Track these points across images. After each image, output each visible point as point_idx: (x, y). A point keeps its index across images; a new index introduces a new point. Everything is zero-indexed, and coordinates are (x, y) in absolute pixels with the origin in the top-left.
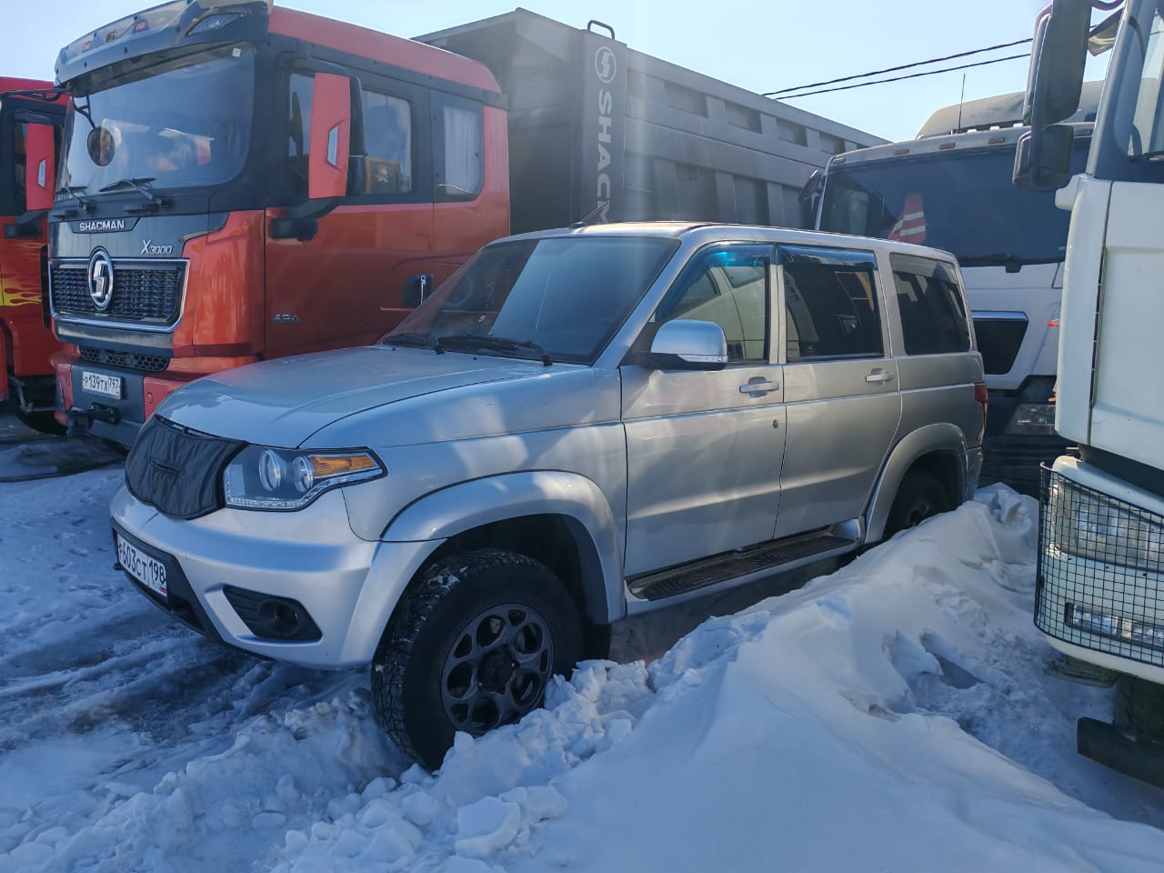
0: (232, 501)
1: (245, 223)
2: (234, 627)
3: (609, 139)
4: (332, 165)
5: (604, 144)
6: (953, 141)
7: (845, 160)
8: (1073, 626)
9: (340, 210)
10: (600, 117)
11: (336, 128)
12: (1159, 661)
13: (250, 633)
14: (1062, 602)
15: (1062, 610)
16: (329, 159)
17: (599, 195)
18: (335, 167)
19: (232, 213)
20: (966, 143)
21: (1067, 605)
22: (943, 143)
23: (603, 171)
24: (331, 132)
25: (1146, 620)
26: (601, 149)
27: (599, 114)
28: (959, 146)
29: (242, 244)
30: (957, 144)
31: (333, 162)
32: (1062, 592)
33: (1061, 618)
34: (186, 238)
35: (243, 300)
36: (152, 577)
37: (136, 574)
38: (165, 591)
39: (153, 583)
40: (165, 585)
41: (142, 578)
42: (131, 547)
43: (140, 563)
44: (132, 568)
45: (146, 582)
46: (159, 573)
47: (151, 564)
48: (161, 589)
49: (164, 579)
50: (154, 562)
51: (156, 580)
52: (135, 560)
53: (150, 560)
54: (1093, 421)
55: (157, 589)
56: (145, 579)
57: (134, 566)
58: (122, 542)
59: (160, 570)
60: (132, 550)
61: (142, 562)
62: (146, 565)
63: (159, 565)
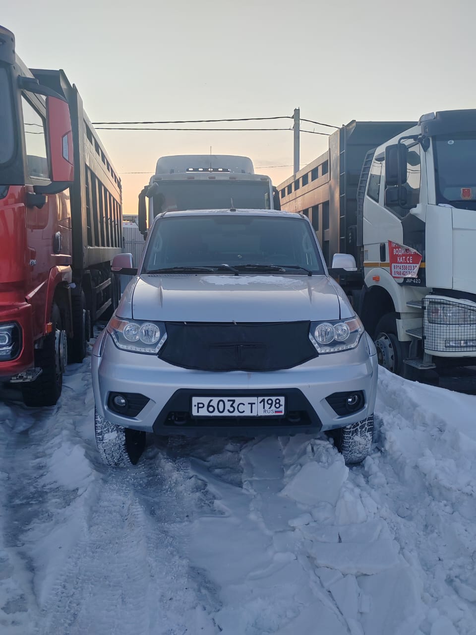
4: (66, 160)
8: (448, 347)
19: (10, 187)
24: (64, 138)
25: (468, 339)
28: (217, 178)
33: (444, 345)
36: (264, 408)
37: (236, 414)
38: (281, 412)
39: (265, 411)
40: (282, 408)
41: (247, 413)
42: (225, 399)
43: (244, 405)
44: (228, 412)
45: (254, 414)
46: (274, 403)
47: (263, 400)
48: (276, 412)
49: (280, 405)
50: (266, 398)
51: (270, 408)
52: (235, 405)
53: (260, 399)
54: (454, 281)
55: (271, 414)
56: (252, 412)
57: (232, 409)
58: (205, 400)
59: (275, 401)
60: (229, 401)
61: (249, 404)
62: (254, 404)
63: (274, 398)
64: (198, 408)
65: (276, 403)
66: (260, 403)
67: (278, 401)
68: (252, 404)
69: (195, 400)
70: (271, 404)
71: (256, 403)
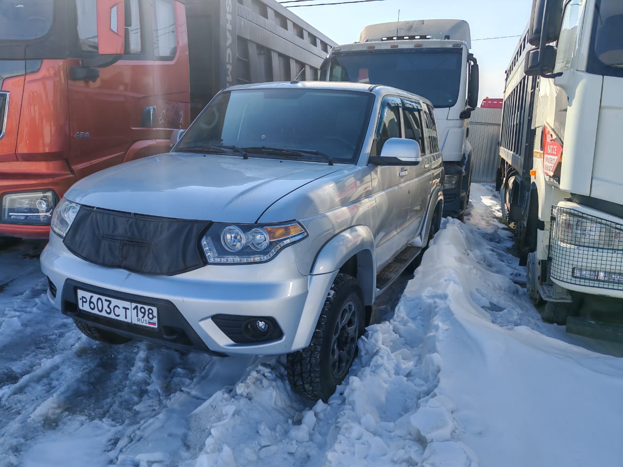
0: (212, 260)
1: (51, 69)
2: (220, 340)
3: (231, 27)
4: (114, 32)
5: (229, 30)
6: (397, 44)
7: (340, 49)
8: (576, 277)
9: (120, 63)
10: (227, 14)
11: (116, 7)
12: (621, 288)
13: (232, 342)
14: (571, 266)
15: (571, 270)
16: (112, 28)
17: (227, 61)
18: (117, 34)
19: (44, 61)
20: (403, 45)
21: (573, 269)
22: (393, 45)
23: (229, 47)
24: (112, 10)
25: (612, 271)
26: (228, 34)
27: (227, 12)
28: (400, 47)
29: (50, 84)
30: (399, 45)
31: (115, 30)
32: (571, 262)
33: (570, 274)
34: (5, 76)
35: (52, 124)
36: (137, 316)
37: (112, 316)
38: (154, 324)
39: (139, 320)
40: (155, 320)
41: (122, 318)
42: (103, 298)
43: (119, 308)
44: (105, 312)
45: (128, 320)
46: (147, 313)
47: (136, 307)
48: (150, 323)
49: (153, 317)
50: (140, 306)
51: (143, 317)
52: (112, 306)
53: (134, 305)
54: (593, 185)
55: (144, 324)
56: (126, 318)
57: (108, 311)
58: (88, 295)
59: (148, 311)
60: (106, 300)
61: (123, 308)
62: (128, 309)
63: (147, 307)
64: (83, 302)
65: (149, 313)
66: (134, 309)
67: (150, 311)
68: (126, 309)
69: (81, 293)
70: (144, 313)
71: (130, 309)
